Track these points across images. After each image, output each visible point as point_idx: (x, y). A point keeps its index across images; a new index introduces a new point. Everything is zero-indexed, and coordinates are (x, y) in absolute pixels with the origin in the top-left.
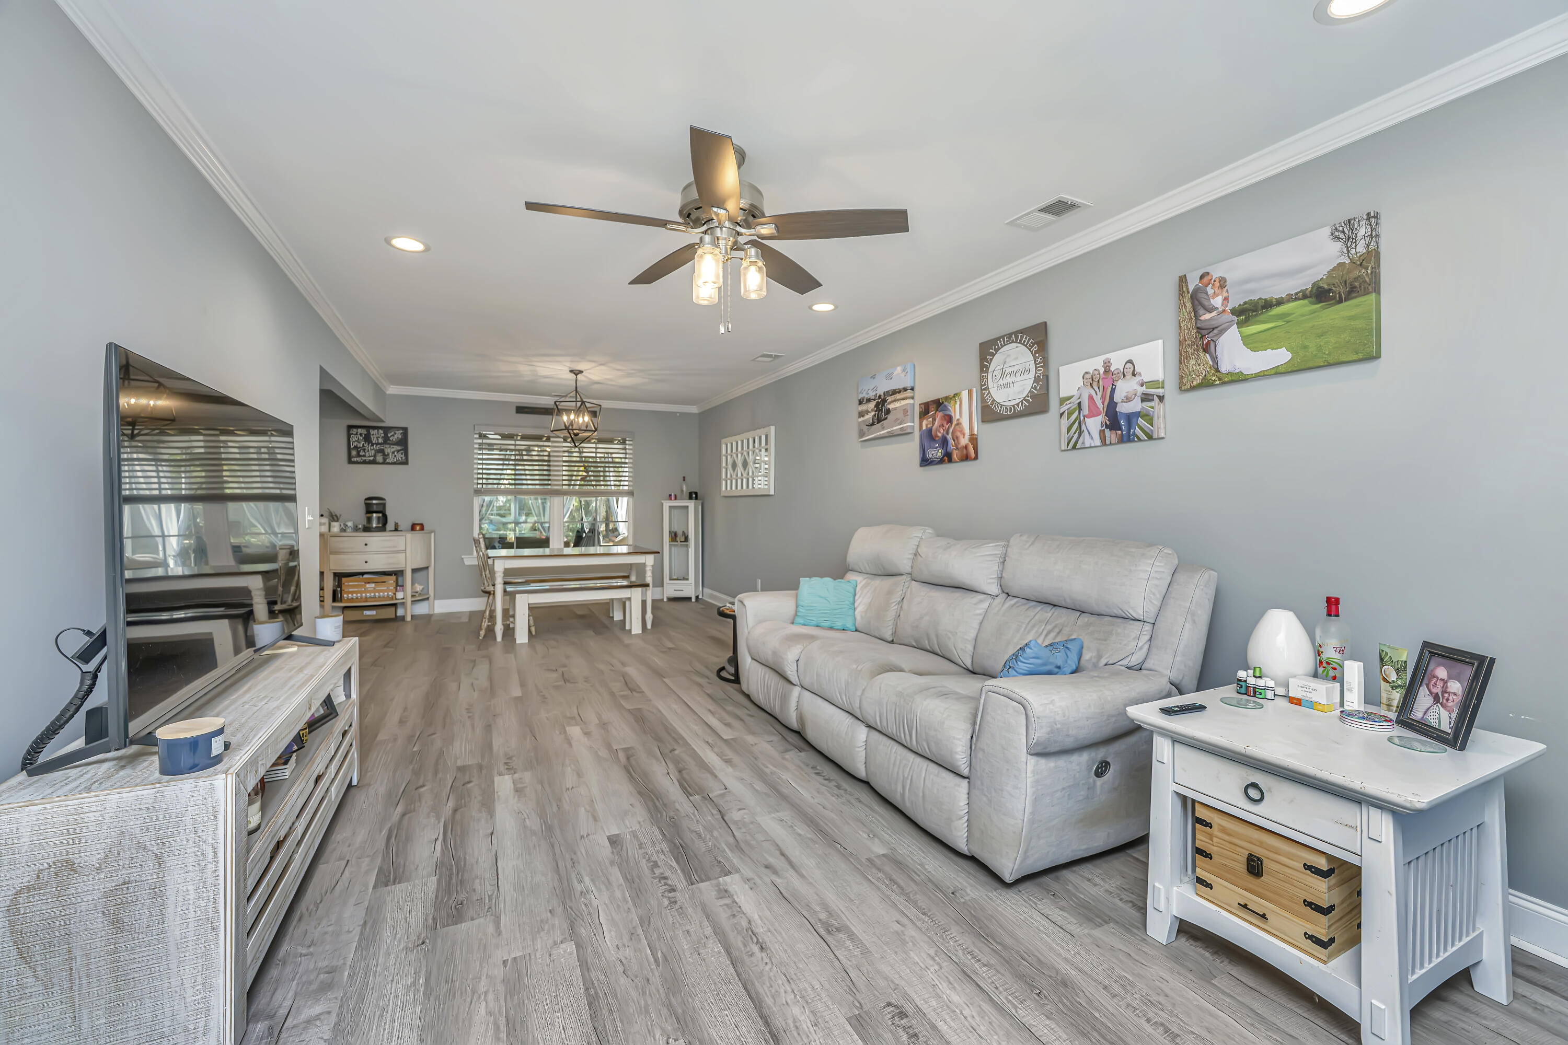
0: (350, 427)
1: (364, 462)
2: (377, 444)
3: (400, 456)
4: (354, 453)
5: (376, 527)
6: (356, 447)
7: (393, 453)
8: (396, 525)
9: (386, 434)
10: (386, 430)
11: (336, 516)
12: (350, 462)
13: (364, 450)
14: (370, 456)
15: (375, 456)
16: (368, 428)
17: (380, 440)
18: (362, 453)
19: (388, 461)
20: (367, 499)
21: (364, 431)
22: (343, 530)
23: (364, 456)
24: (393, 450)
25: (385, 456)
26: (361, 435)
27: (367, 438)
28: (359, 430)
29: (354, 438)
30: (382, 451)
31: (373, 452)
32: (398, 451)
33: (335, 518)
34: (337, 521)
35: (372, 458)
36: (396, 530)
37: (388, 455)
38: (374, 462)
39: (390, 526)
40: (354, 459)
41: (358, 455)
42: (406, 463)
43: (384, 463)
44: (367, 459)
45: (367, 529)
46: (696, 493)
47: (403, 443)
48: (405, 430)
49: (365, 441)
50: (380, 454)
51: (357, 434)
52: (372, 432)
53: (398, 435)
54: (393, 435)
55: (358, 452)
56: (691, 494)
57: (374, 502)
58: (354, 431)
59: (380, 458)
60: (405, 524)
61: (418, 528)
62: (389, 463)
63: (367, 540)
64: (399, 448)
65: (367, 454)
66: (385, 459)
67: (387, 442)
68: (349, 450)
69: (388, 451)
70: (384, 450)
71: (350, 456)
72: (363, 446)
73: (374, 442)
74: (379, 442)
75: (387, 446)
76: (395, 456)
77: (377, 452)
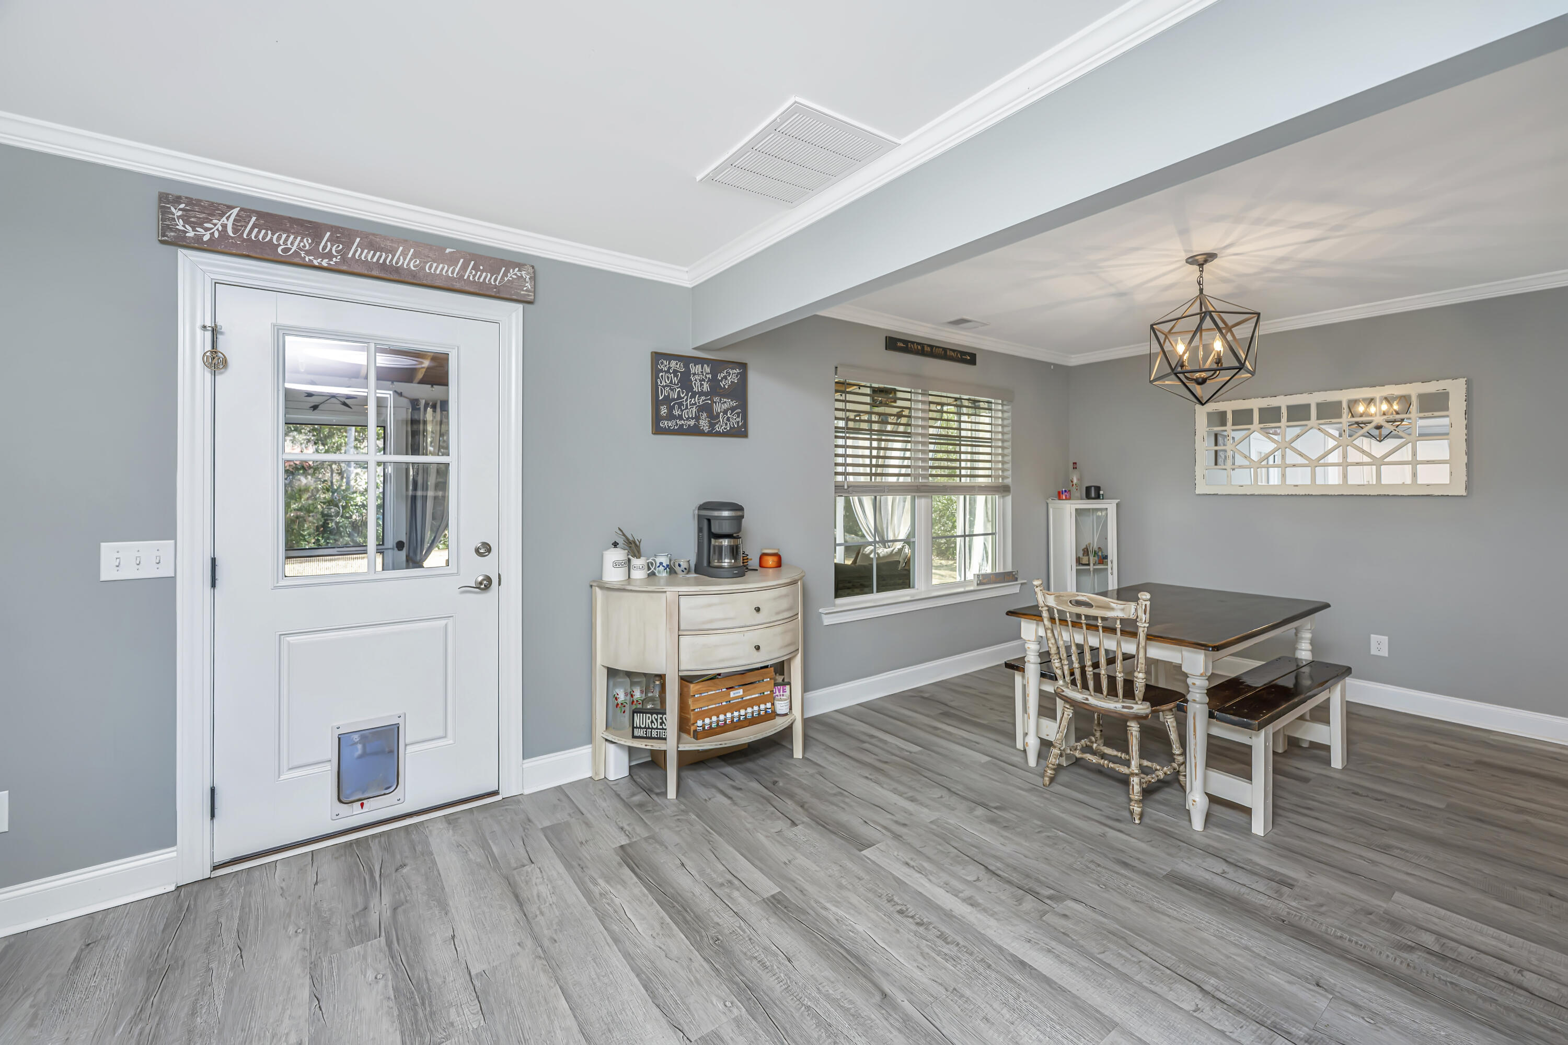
0: (657, 358)
1: (681, 431)
2: (701, 394)
3: (735, 420)
4: (664, 411)
6: (667, 399)
7: (725, 412)
8: (749, 558)
9: (714, 373)
10: (713, 364)
11: (648, 546)
12: (657, 429)
13: (680, 405)
14: (689, 419)
15: (697, 418)
16: (683, 359)
17: (706, 387)
18: (676, 412)
19: (717, 428)
21: (678, 366)
22: (653, 576)
23: (680, 417)
24: (725, 406)
25: (713, 418)
26: (675, 373)
27: (685, 382)
28: (673, 363)
29: (663, 380)
30: (708, 409)
31: (694, 410)
32: (732, 409)
33: (639, 549)
34: (643, 556)
35: (692, 423)
37: (718, 414)
38: (695, 431)
39: (745, 562)
40: (665, 424)
41: (670, 417)
42: (741, 432)
43: (711, 434)
44: (685, 424)
46: (1098, 489)
47: (740, 393)
48: (742, 369)
49: (681, 387)
50: (704, 415)
51: (668, 372)
52: (692, 368)
53: (732, 377)
54: (725, 378)
55: (671, 409)
56: (1088, 489)
57: (726, 514)
58: (664, 365)
59: (704, 424)
60: (758, 558)
61: (771, 562)
62: (719, 434)
64: (734, 403)
65: (685, 416)
66: (712, 425)
67: (716, 390)
68: (656, 404)
69: (717, 408)
70: (711, 405)
71: (657, 418)
72: (679, 397)
73: (695, 389)
74: (705, 389)
75: (716, 399)
76: (728, 419)
77: (701, 409)
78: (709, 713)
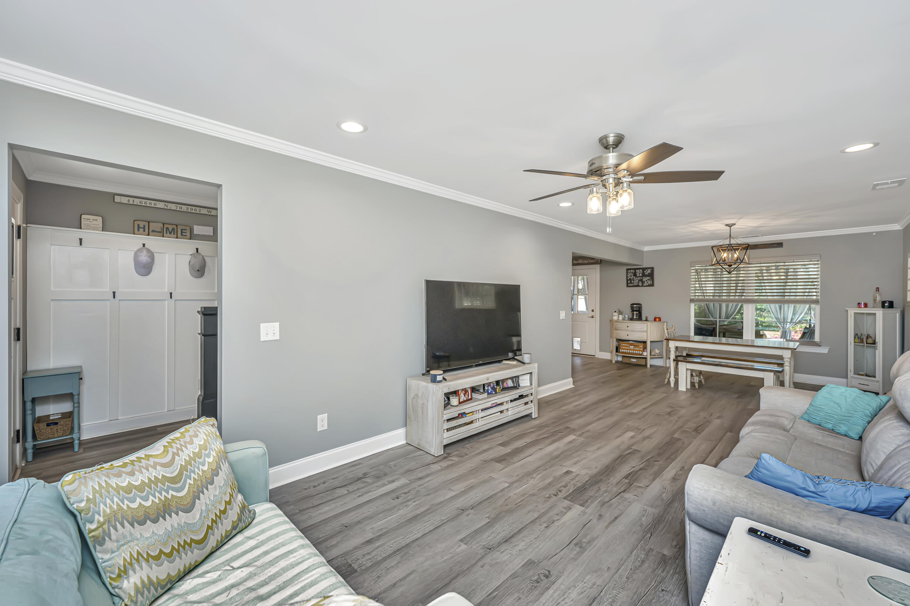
0: (628, 270)
1: (634, 286)
3: (650, 282)
4: (629, 282)
5: (636, 318)
6: (630, 279)
7: (647, 281)
8: (647, 317)
9: (643, 271)
10: (644, 269)
11: (622, 312)
12: (628, 286)
13: (633, 280)
14: (636, 283)
15: (638, 283)
16: (635, 269)
17: (641, 275)
18: (632, 282)
19: (644, 285)
20: (631, 305)
21: (633, 271)
22: (624, 319)
23: (634, 283)
24: (647, 279)
25: (643, 282)
26: (632, 273)
27: (635, 275)
28: (631, 271)
29: (629, 275)
30: (641, 280)
31: (637, 281)
32: (649, 280)
33: (621, 313)
34: (622, 314)
35: (637, 284)
36: (646, 320)
37: (644, 282)
38: (638, 286)
39: (644, 318)
40: (629, 285)
41: (631, 283)
42: (652, 285)
43: (642, 286)
44: (635, 284)
45: (632, 319)
47: (651, 275)
48: (652, 269)
49: (634, 276)
50: (640, 282)
51: (630, 273)
52: (637, 271)
53: (649, 271)
54: (647, 272)
55: (631, 281)
57: (635, 306)
59: (640, 284)
60: (651, 318)
61: (657, 320)
62: (645, 286)
63: (628, 324)
64: (649, 278)
65: (635, 282)
66: (643, 284)
67: (644, 275)
68: (627, 280)
69: (644, 280)
70: (642, 279)
71: (627, 284)
72: (633, 278)
73: (638, 276)
74: (640, 276)
75: (644, 277)
76: (648, 282)
77: (639, 280)
78: (624, 349)
